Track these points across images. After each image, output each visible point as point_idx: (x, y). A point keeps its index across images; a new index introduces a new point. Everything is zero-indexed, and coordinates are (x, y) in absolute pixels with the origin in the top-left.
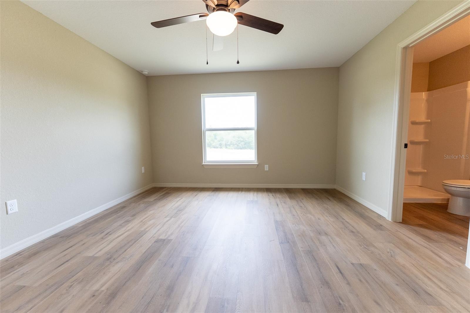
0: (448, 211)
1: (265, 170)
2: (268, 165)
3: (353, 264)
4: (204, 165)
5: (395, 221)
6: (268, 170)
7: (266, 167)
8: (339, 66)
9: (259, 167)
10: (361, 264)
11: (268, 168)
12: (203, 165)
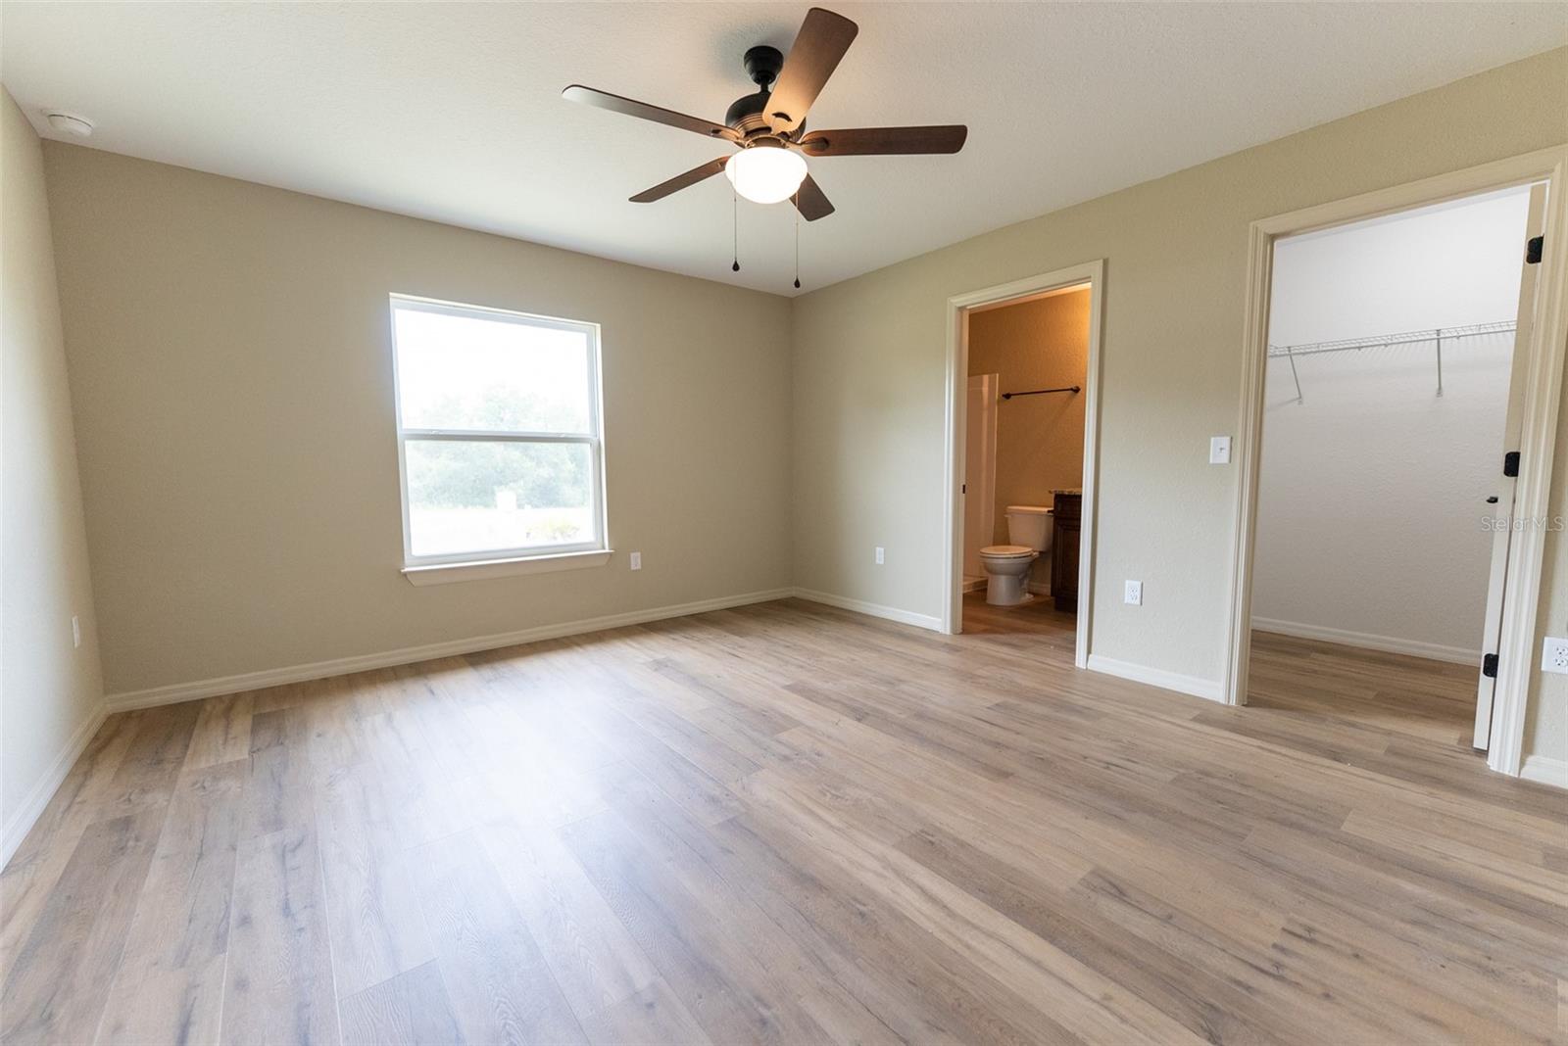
0: (989, 601)
1: (633, 568)
2: (639, 554)
3: (988, 708)
4: (410, 572)
5: (954, 632)
6: (639, 567)
7: (636, 561)
8: (791, 296)
9: (612, 561)
10: (997, 705)
11: (639, 562)
12: (405, 574)
